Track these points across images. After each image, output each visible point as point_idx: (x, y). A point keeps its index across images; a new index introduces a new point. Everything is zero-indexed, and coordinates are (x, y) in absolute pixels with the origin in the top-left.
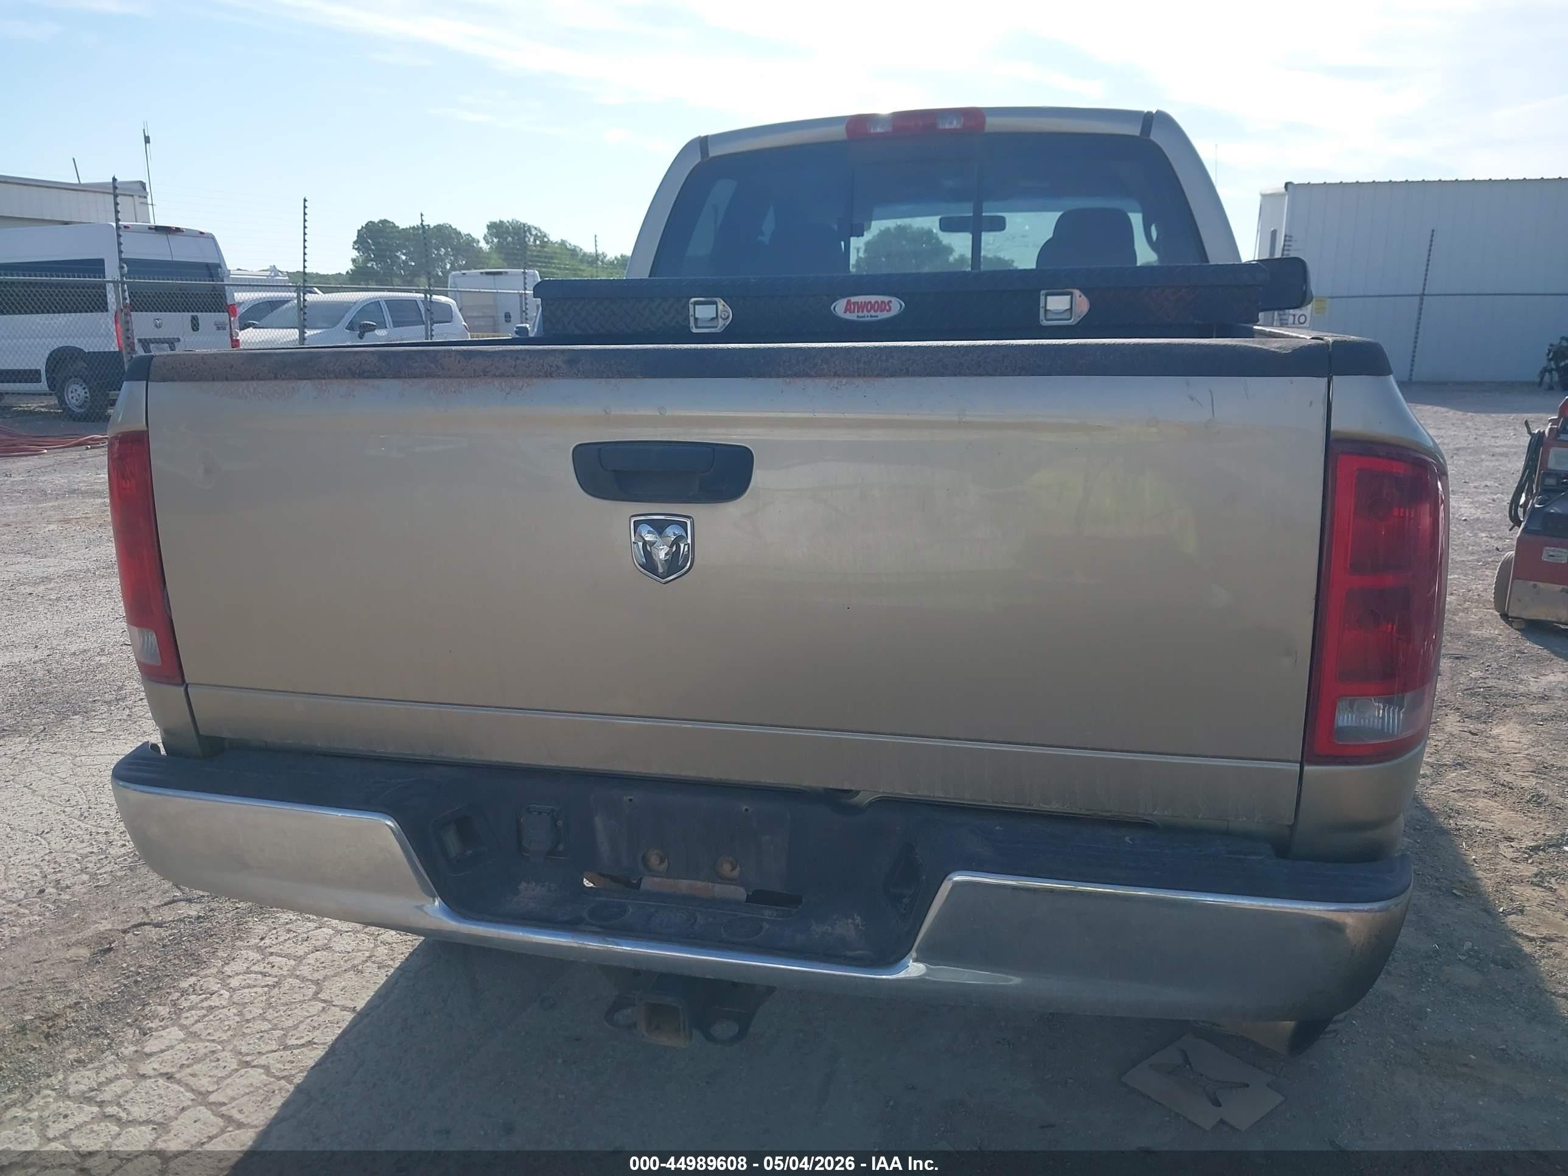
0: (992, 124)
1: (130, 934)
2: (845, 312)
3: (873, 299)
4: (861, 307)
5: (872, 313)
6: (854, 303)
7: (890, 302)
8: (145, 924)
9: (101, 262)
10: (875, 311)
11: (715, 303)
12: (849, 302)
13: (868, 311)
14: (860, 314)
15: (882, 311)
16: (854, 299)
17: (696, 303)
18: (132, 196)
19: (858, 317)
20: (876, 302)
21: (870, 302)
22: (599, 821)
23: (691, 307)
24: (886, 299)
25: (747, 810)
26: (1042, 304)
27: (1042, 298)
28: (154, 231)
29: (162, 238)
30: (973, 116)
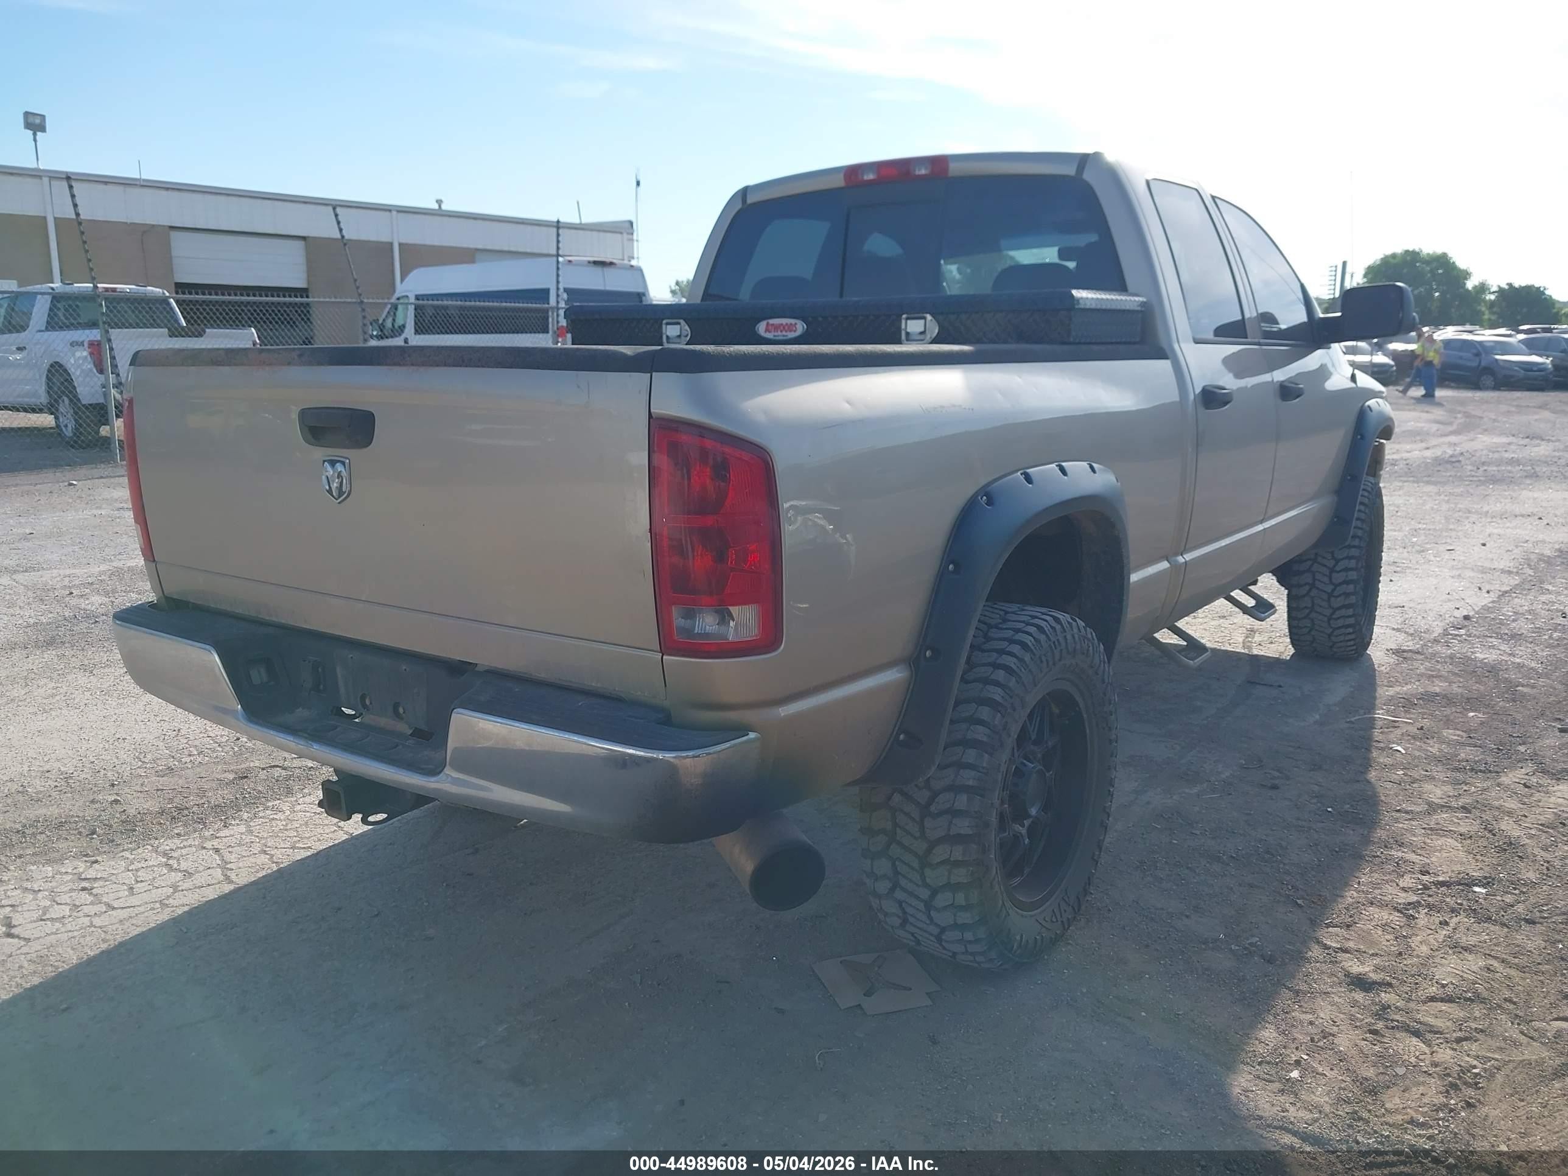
0: (954, 169)
1: (265, 771)
2: (766, 332)
3: (784, 321)
4: (776, 328)
5: (784, 333)
6: (773, 325)
7: (796, 324)
8: (277, 766)
9: (546, 292)
10: (786, 331)
11: (679, 323)
12: (768, 324)
13: (781, 331)
14: (776, 334)
15: (791, 331)
16: (771, 321)
17: (667, 324)
18: (621, 233)
19: (775, 336)
20: (787, 324)
21: (782, 324)
22: (339, 670)
23: (664, 326)
24: (793, 321)
25: (405, 670)
26: (903, 326)
27: (903, 322)
28: (592, 264)
29: (598, 270)
30: (938, 163)
